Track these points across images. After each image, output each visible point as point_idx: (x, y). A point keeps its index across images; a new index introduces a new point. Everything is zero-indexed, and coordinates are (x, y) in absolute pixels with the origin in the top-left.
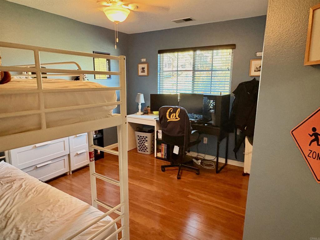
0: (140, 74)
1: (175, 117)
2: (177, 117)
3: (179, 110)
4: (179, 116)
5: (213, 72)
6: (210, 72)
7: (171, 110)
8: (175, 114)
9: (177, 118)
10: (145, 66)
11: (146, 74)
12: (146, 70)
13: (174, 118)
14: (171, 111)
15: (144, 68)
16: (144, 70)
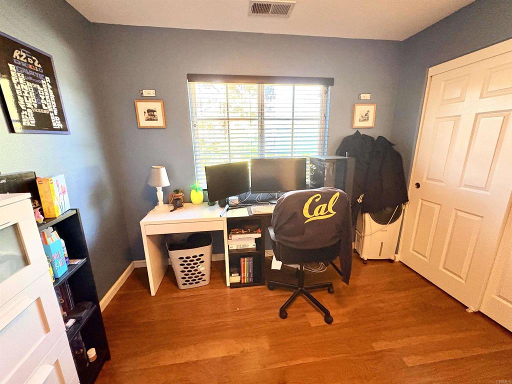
0: (143, 122)
1: (327, 209)
2: (330, 210)
3: (338, 194)
4: (334, 209)
5: (295, 122)
6: (290, 122)
7: (318, 197)
8: (324, 206)
9: (329, 213)
10: (157, 106)
11: (160, 123)
12: (159, 114)
13: (322, 213)
14: (317, 200)
15: (153, 111)
16: (154, 116)
